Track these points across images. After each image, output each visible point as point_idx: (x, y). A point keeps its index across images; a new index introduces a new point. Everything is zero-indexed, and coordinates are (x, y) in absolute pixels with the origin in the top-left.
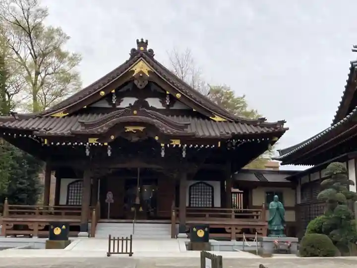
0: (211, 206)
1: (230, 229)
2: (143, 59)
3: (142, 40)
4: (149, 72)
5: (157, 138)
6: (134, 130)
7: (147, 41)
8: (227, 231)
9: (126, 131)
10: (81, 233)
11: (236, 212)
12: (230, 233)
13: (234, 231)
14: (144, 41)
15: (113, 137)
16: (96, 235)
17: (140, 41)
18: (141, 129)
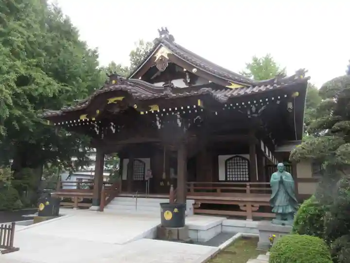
0: (247, 179)
1: (245, 206)
2: (163, 45)
3: (162, 28)
4: (169, 55)
5: (135, 106)
6: (115, 101)
7: (166, 28)
8: (242, 208)
9: (108, 103)
10: (93, 207)
11: (251, 186)
12: (246, 211)
13: (249, 208)
14: (164, 29)
15: (98, 112)
16: (105, 210)
17: (161, 30)
18: (120, 99)
